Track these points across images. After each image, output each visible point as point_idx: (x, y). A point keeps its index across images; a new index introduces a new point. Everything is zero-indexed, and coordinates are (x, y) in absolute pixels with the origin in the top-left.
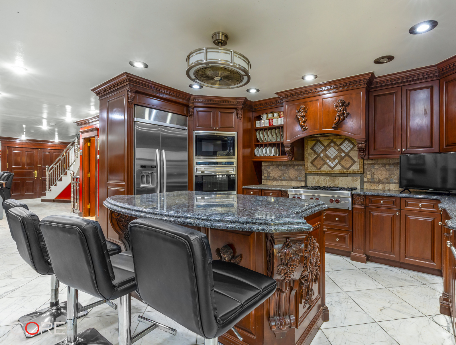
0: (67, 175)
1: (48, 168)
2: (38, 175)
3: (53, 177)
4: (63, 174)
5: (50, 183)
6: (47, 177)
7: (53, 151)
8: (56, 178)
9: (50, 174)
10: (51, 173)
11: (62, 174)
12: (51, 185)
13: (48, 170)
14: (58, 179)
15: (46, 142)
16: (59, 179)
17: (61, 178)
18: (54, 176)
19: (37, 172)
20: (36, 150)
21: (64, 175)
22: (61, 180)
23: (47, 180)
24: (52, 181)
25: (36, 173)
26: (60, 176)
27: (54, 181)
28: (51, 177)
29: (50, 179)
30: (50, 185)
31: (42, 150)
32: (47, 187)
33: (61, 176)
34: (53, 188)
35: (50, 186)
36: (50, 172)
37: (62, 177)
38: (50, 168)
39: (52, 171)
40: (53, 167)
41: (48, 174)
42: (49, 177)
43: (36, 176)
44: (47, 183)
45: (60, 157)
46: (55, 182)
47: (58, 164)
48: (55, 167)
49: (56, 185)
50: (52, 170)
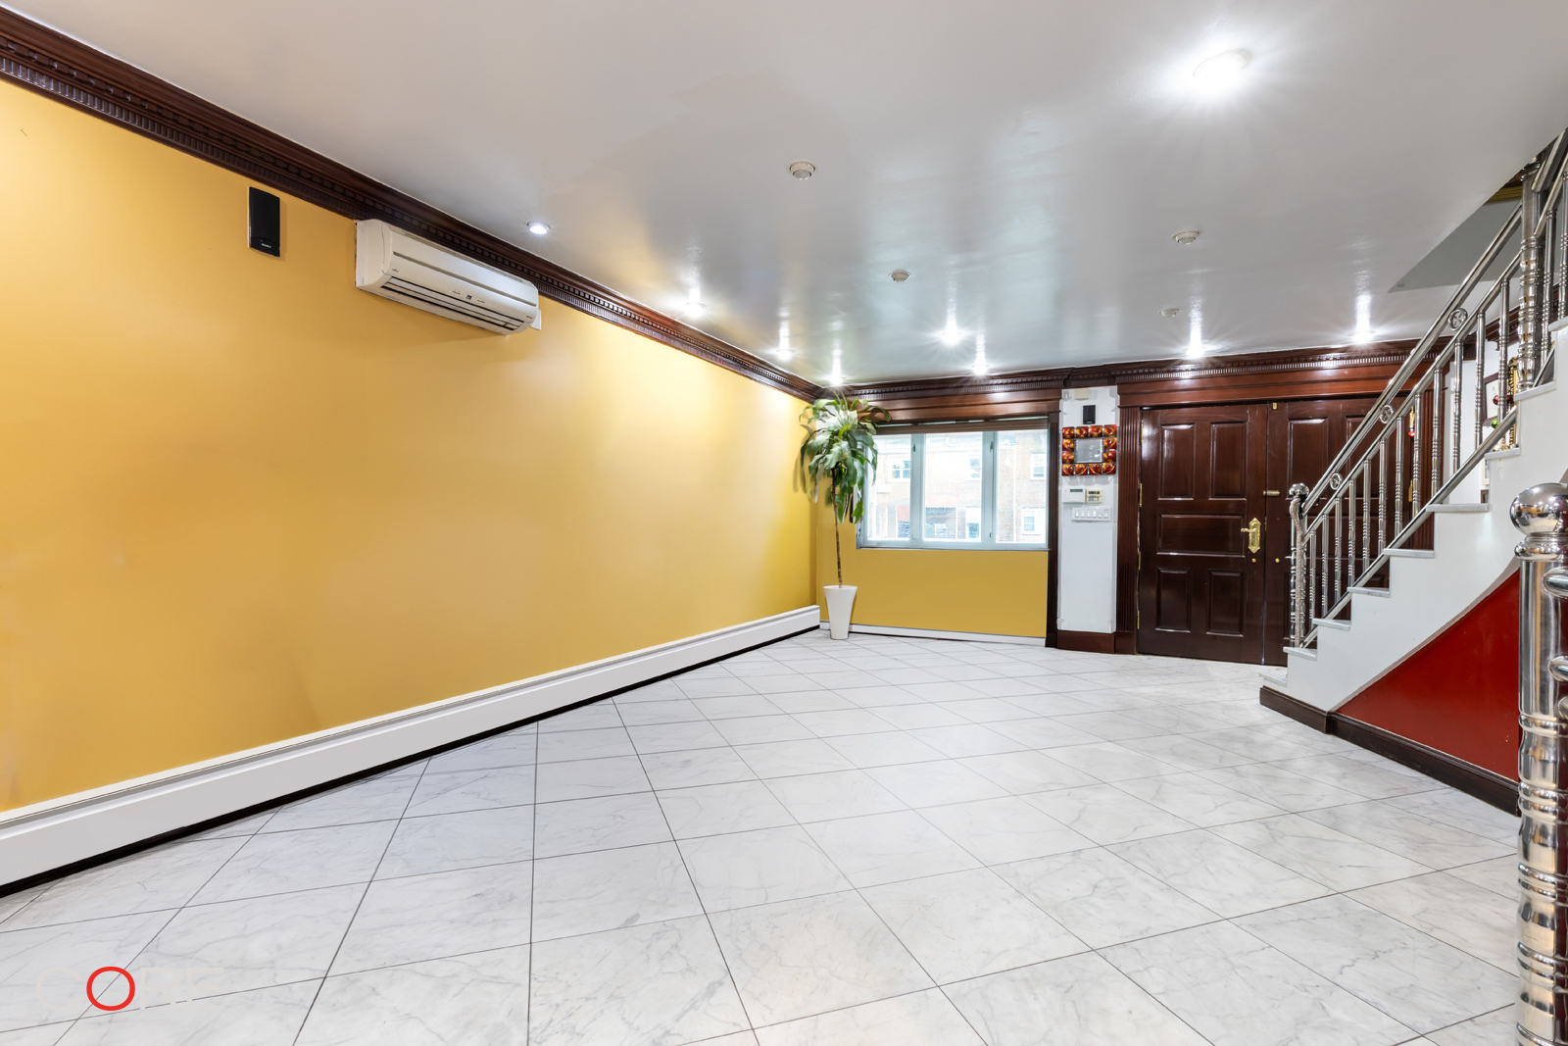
0: (1431, 547)
1: (1303, 498)
2: (1263, 542)
3: (1331, 554)
4: (1402, 533)
5: (1312, 599)
6: (1297, 556)
7: (1341, 405)
8: (1351, 567)
9: (1311, 535)
10: (1319, 531)
11: (1389, 537)
12: (1319, 615)
13: (1301, 510)
14: (1359, 572)
15: (1306, 361)
16: (1370, 570)
17: (1386, 566)
18: (1338, 551)
19: (1262, 527)
20: (1258, 410)
21: (1403, 546)
22: (1381, 580)
23: (1297, 572)
24: (1325, 585)
25: (1254, 529)
26: (1373, 555)
27: (1337, 583)
28: (1319, 553)
29: (1313, 571)
30: (1312, 611)
31: (1287, 406)
32: (1297, 616)
33: (1386, 551)
34: (1326, 628)
35: (1315, 621)
36: (1315, 525)
37: (1388, 562)
38: (1313, 495)
39: (1321, 519)
40: (1328, 492)
41: (1302, 535)
42: (1308, 554)
43: (1254, 548)
44: (1297, 594)
45: (1374, 416)
46: (1344, 591)
47: (1363, 464)
48: (1339, 491)
49: (1345, 615)
50: (1327, 509)
